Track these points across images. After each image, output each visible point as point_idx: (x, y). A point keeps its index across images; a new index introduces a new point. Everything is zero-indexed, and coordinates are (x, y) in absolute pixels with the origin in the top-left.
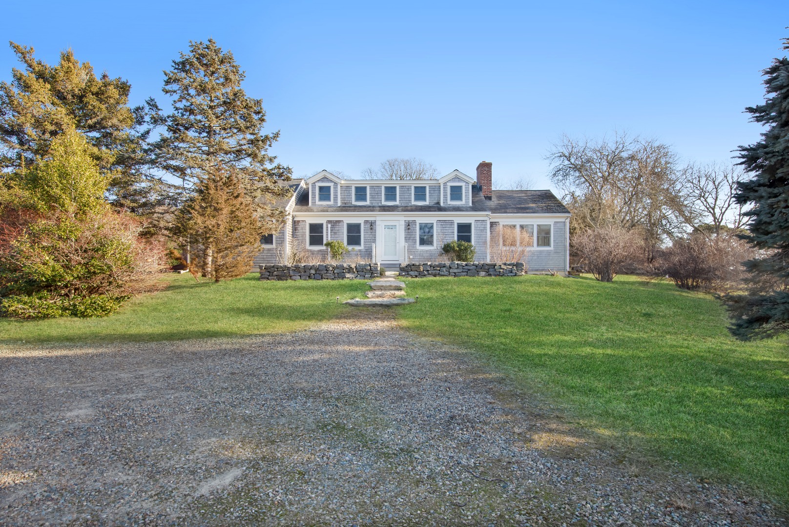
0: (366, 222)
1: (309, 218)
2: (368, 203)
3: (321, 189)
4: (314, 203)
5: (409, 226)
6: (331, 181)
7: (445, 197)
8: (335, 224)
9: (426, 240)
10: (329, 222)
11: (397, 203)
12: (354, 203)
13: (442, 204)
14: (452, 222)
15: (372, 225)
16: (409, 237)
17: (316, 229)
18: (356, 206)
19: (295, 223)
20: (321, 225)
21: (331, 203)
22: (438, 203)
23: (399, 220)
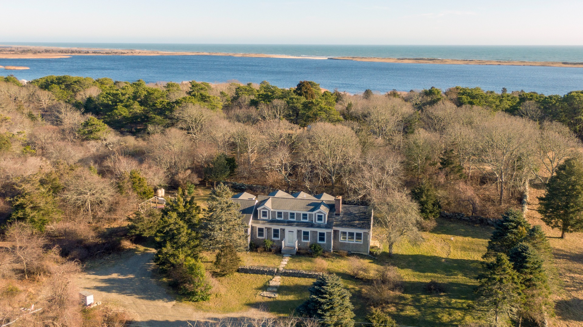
0: (281, 229)
1: (258, 226)
2: (282, 219)
3: (263, 212)
4: (260, 218)
5: (299, 232)
6: (267, 209)
7: (315, 219)
8: (268, 229)
9: (306, 238)
10: (266, 228)
11: (295, 220)
12: (277, 218)
13: (314, 222)
14: (317, 232)
15: (283, 230)
16: (299, 236)
17: (261, 230)
18: (277, 220)
19: (252, 227)
20: (263, 229)
21: (267, 218)
22: (312, 221)
23: (295, 229)
